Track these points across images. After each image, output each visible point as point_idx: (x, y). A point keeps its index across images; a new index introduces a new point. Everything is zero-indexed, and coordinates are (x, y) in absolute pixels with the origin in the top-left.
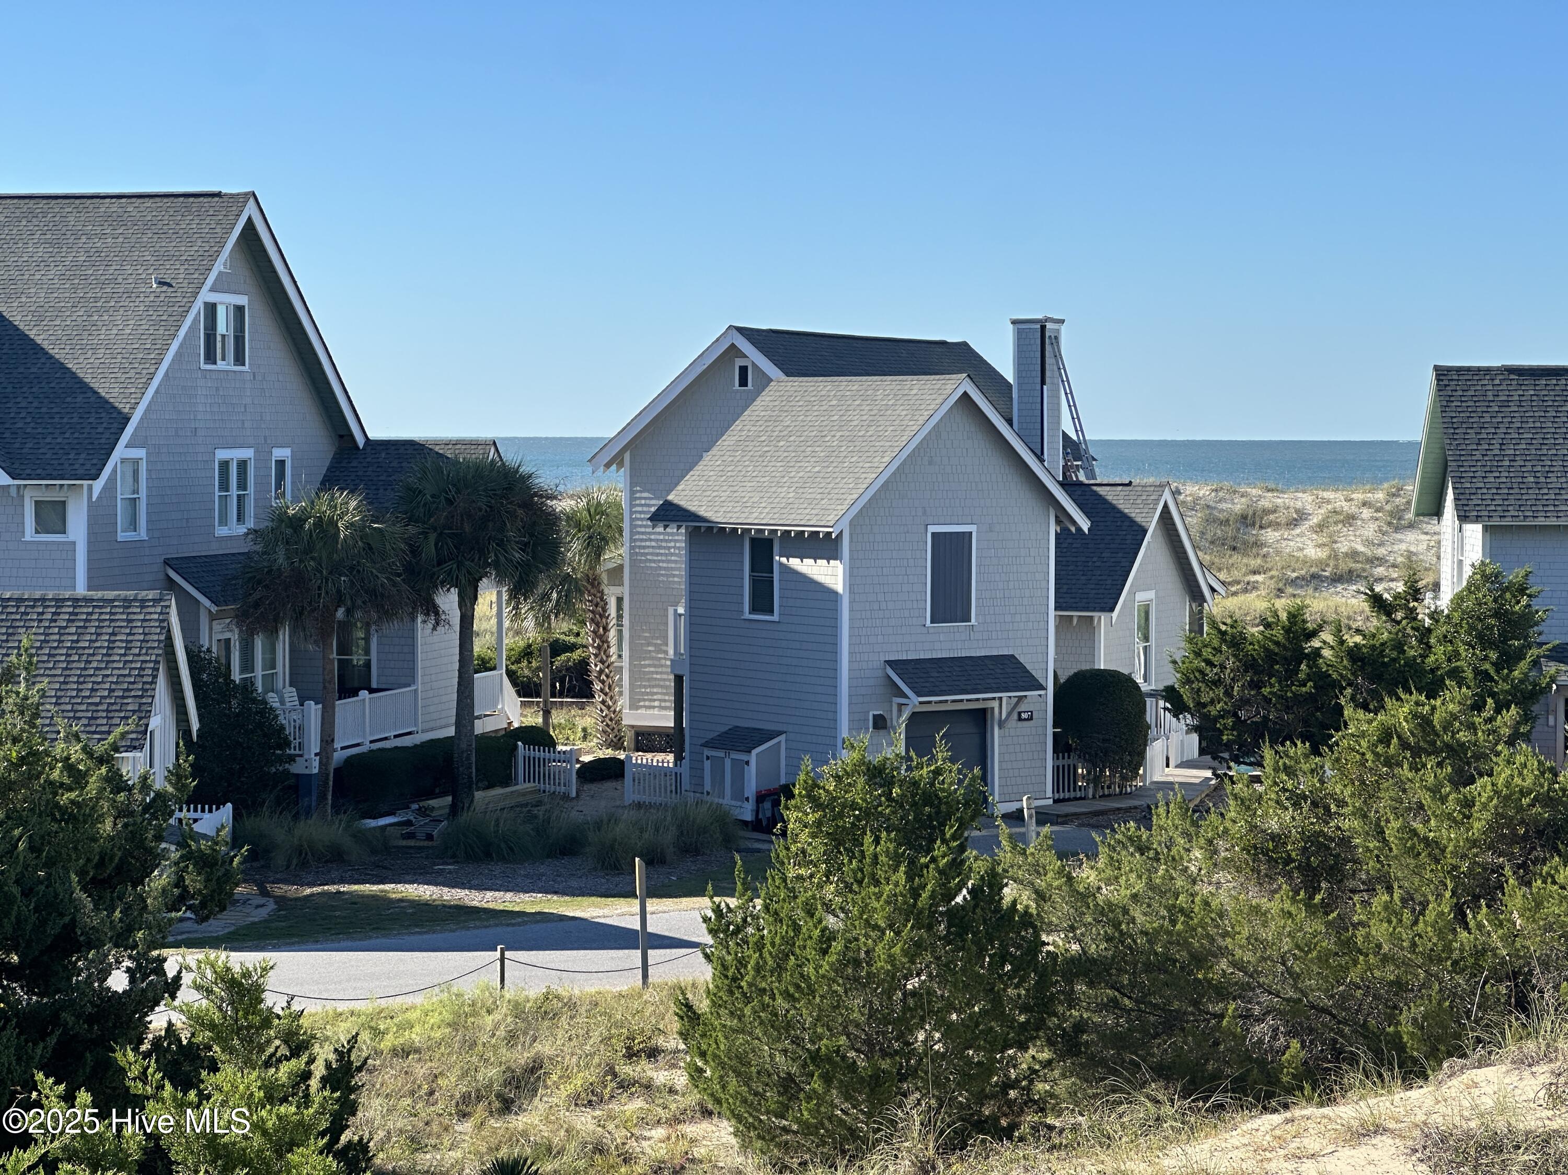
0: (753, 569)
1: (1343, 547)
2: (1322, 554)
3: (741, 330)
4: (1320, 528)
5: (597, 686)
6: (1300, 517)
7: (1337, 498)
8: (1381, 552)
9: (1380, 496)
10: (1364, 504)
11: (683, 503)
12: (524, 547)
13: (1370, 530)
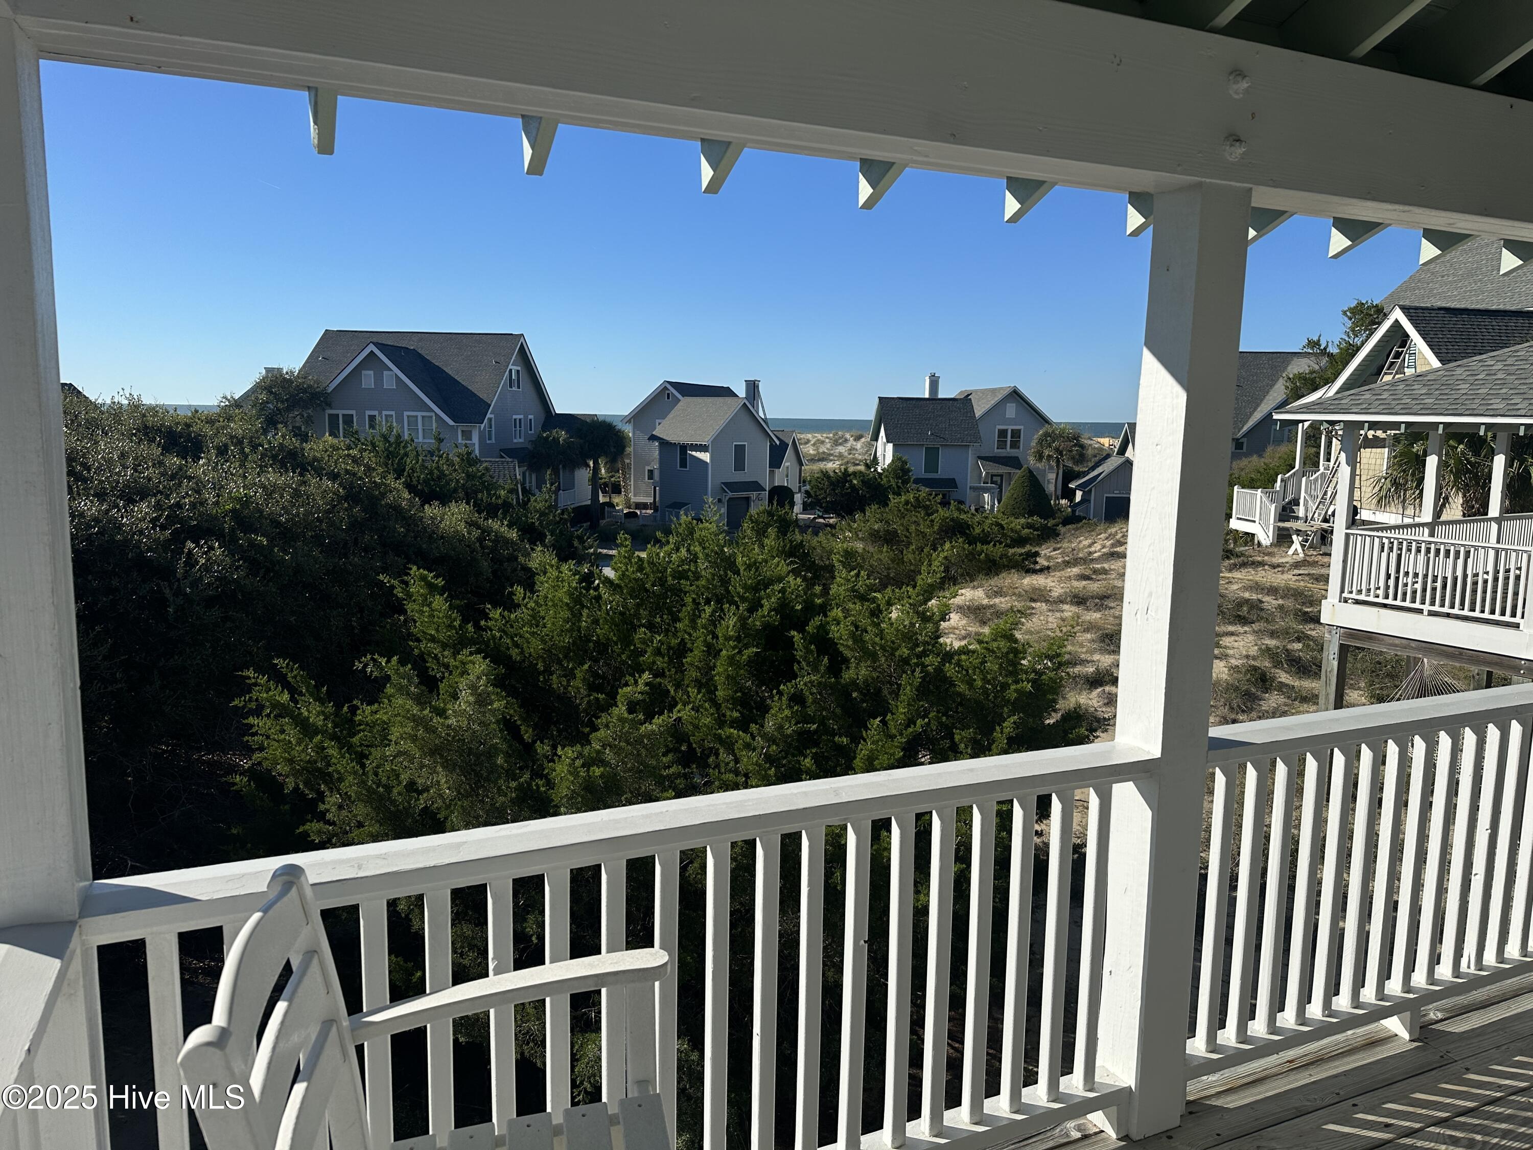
0: (680, 454)
1: (821, 450)
2: (814, 452)
3: (668, 382)
4: (814, 445)
5: (623, 490)
6: (808, 441)
7: (819, 436)
8: (832, 452)
9: (831, 435)
10: (827, 438)
11: (658, 435)
12: (615, 447)
13: (828, 446)
